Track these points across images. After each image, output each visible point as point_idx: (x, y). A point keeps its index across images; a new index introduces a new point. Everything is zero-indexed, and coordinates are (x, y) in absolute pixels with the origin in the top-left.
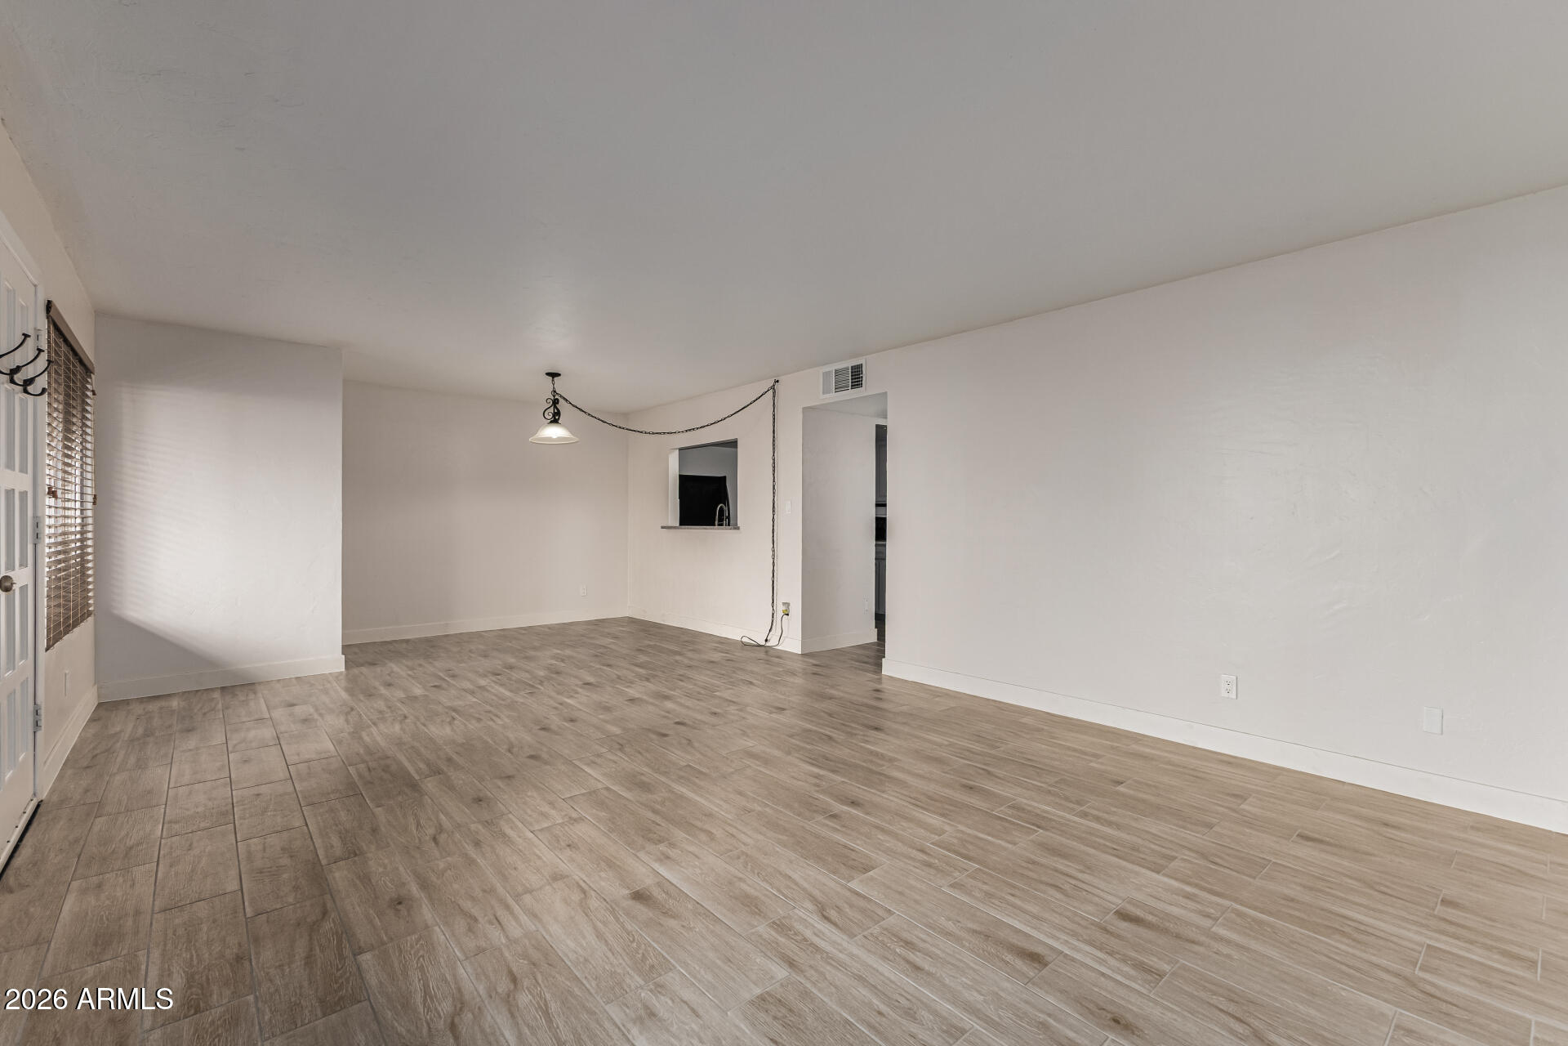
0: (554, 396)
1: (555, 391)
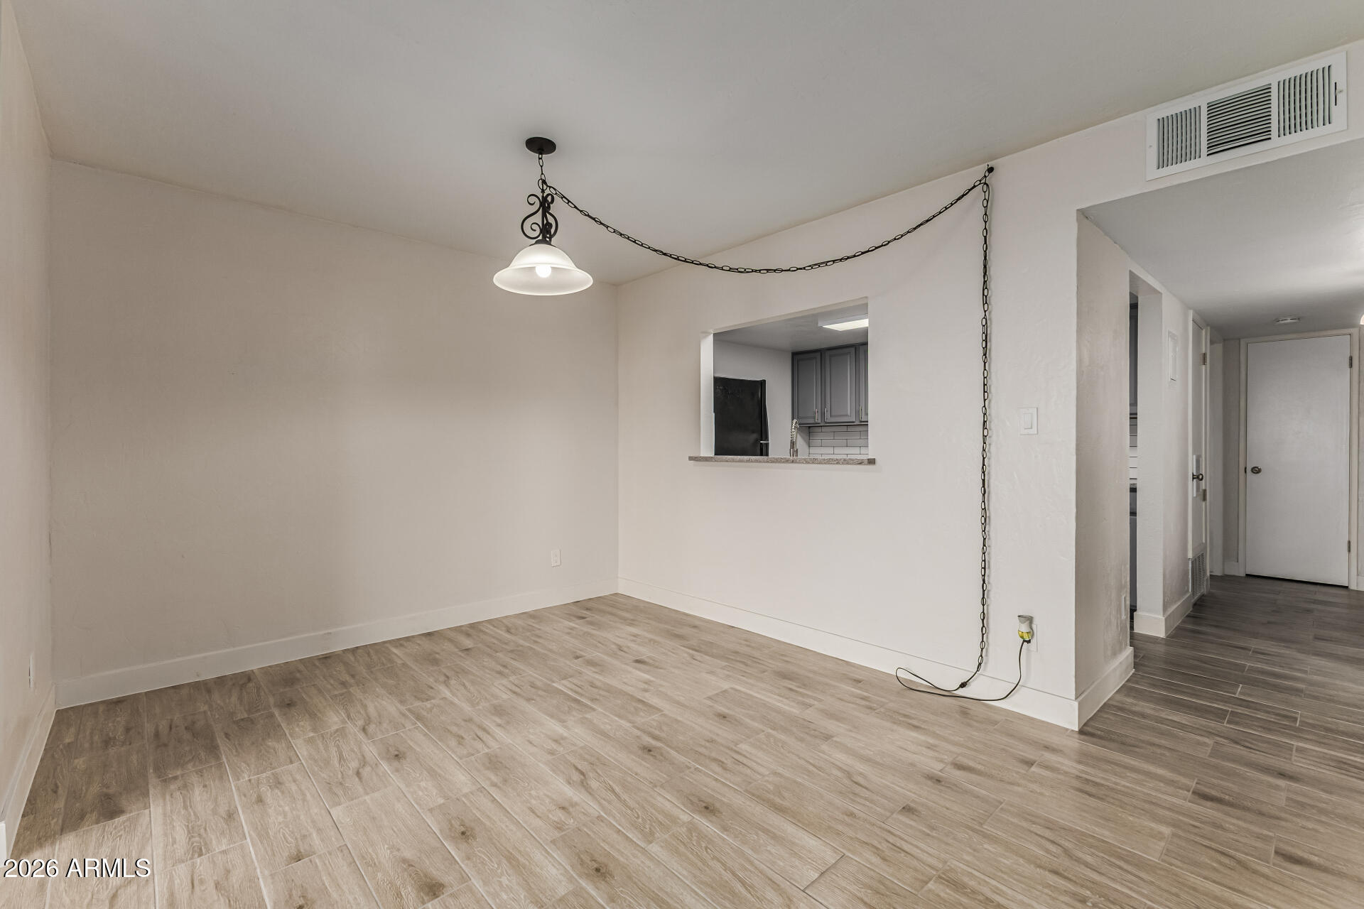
0: (543, 191)
1: (544, 182)
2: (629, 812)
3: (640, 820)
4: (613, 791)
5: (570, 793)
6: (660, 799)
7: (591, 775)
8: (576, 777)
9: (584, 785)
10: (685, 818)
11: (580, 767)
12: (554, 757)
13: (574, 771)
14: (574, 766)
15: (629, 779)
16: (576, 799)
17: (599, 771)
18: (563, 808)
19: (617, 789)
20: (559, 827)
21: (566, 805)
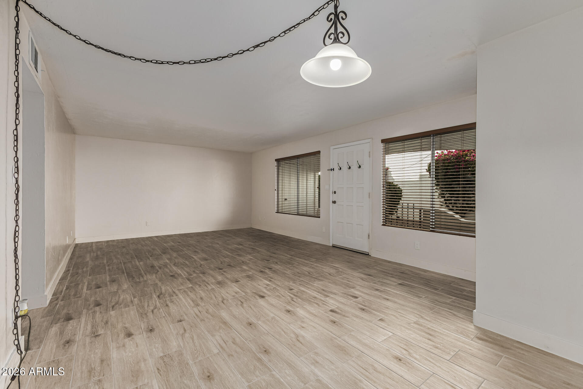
2: (279, 325)
3: (275, 322)
4: (284, 332)
5: (302, 333)
6: (267, 329)
7: (294, 340)
8: (301, 339)
9: (297, 336)
10: (260, 322)
11: (300, 344)
12: (315, 351)
13: (302, 341)
14: (303, 345)
15: (278, 337)
16: (299, 330)
17: (291, 341)
18: (303, 327)
19: (283, 333)
20: (303, 322)
21: (303, 328)
